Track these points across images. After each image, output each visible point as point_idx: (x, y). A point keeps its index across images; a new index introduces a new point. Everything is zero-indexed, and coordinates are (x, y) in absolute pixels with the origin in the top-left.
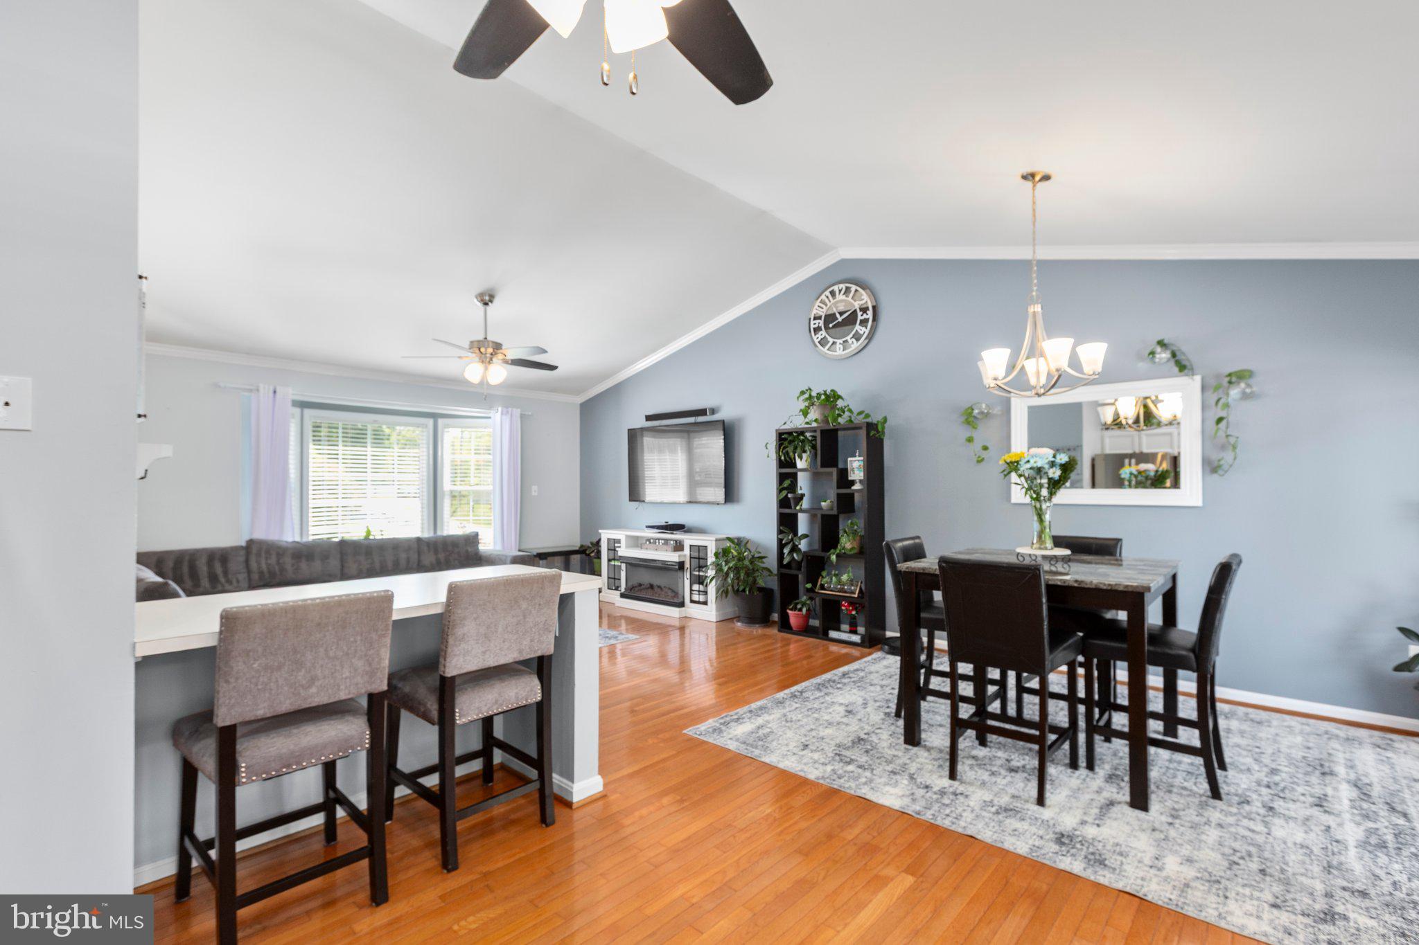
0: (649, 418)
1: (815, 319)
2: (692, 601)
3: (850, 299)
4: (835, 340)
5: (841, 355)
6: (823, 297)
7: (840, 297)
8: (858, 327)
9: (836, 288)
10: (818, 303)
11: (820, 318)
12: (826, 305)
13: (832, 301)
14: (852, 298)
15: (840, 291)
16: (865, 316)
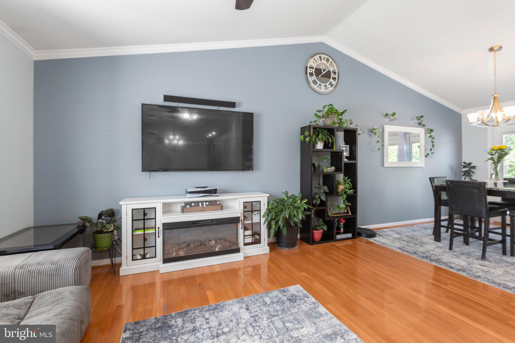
0: (167, 98)
1: (310, 68)
2: (245, 244)
3: (328, 65)
4: (321, 83)
5: (323, 92)
6: (315, 57)
7: (324, 62)
8: (331, 80)
9: (323, 56)
10: (312, 60)
11: (313, 68)
12: (317, 63)
13: (320, 62)
14: (329, 65)
15: (324, 58)
16: (335, 76)
